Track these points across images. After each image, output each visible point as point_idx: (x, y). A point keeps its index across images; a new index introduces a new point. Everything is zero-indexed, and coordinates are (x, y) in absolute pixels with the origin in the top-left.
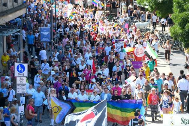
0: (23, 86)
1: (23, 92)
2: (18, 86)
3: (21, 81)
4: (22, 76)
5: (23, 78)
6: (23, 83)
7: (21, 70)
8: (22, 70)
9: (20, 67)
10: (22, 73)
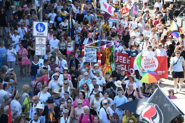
0: (43, 47)
1: (42, 54)
2: (37, 46)
3: (41, 41)
4: (41, 36)
5: (43, 38)
6: (43, 44)
7: (40, 30)
8: (42, 29)
9: (39, 26)
10: (41, 33)
